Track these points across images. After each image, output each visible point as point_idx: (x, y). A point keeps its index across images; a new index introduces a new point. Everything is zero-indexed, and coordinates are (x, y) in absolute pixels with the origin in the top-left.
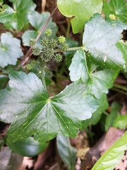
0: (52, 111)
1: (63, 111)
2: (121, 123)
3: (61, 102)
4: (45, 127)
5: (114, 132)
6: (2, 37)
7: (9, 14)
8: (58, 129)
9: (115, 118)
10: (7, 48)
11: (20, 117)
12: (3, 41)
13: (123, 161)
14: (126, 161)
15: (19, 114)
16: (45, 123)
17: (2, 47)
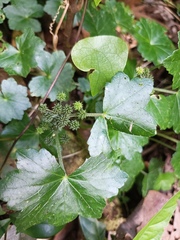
0: (69, 189)
1: (83, 189)
2: (165, 183)
3: (81, 178)
4: (62, 208)
5: (154, 197)
6: (2, 85)
7: (11, 55)
8: (78, 209)
9: (155, 178)
10: (9, 97)
11: (32, 202)
12: (4, 90)
13: (170, 233)
14: (173, 233)
15: (30, 199)
16: (61, 204)
17: (3, 97)
